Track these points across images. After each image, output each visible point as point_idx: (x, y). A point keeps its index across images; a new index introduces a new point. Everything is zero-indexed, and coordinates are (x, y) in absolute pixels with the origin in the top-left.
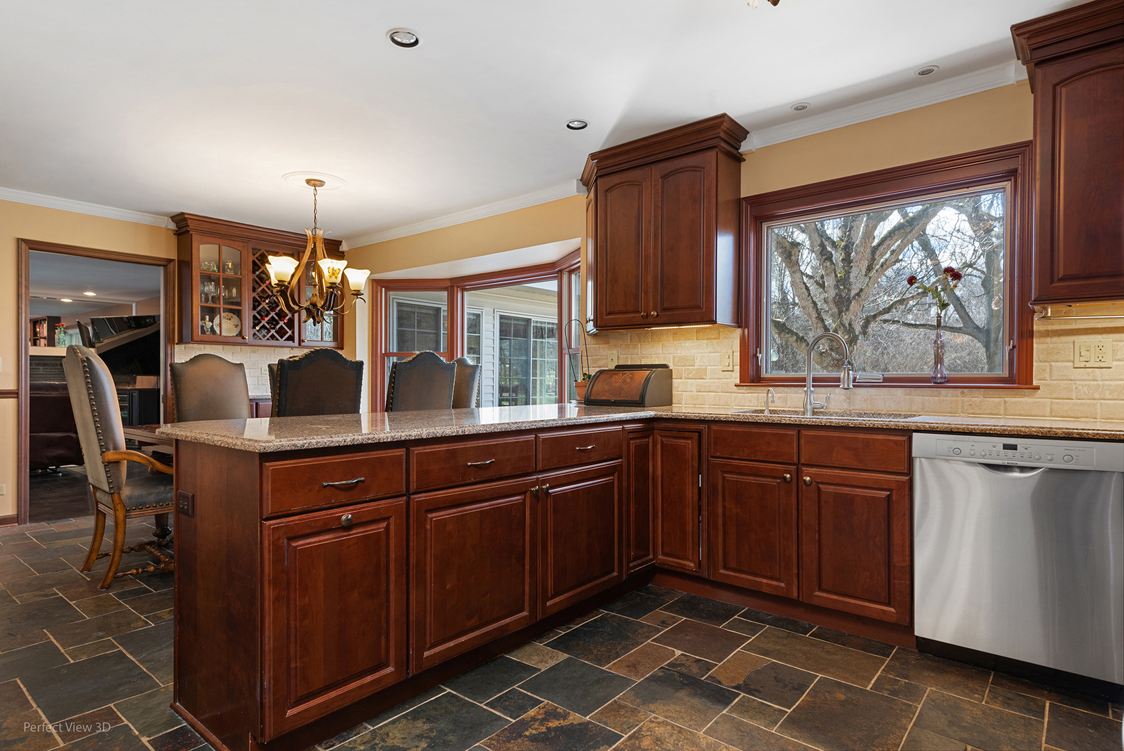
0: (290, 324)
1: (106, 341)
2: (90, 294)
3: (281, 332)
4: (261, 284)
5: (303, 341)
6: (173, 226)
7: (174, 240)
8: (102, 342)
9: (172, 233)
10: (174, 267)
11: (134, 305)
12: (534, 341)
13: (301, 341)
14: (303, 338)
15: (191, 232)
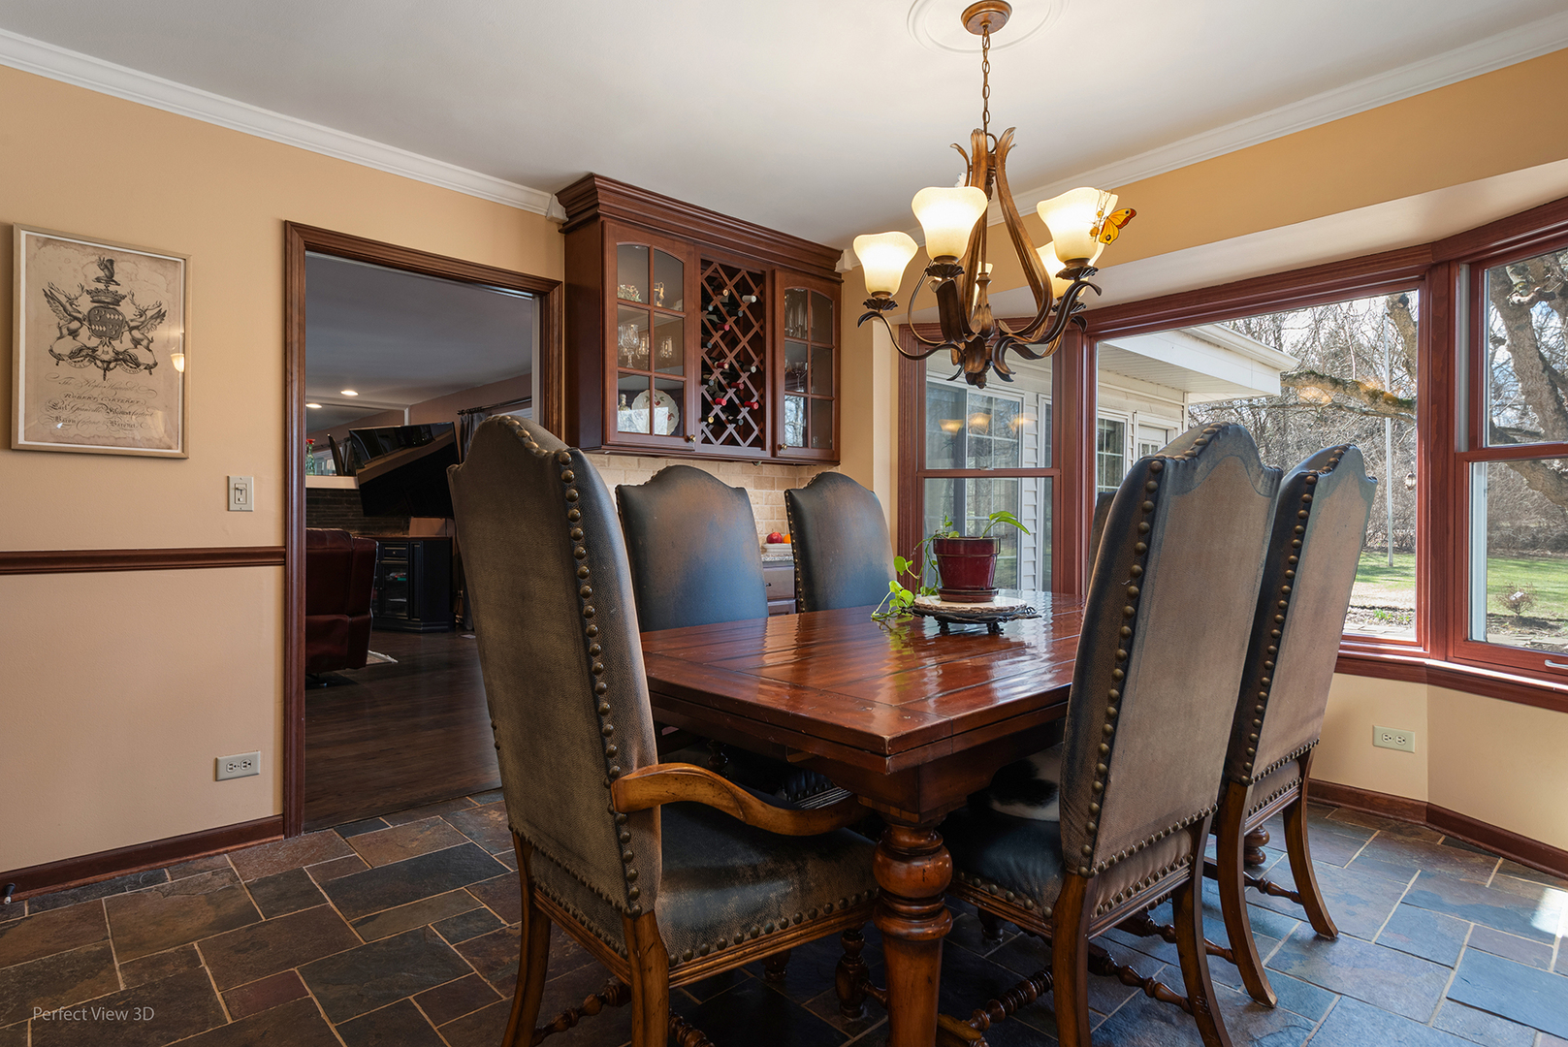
0: (759, 415)
1: (367, 467)
2: (350, 393)
3: (745, 431)
4: (714, 333)
5: (780, 448)
6: (559, 213)
7: (559, 242)
8: (364, 467)
9: (555, 228)
10: (558, 298)
11: (406, 412)
12: (1099, 455)
13: (775, 447)
14: (779, 442)
15: (602, 218)
